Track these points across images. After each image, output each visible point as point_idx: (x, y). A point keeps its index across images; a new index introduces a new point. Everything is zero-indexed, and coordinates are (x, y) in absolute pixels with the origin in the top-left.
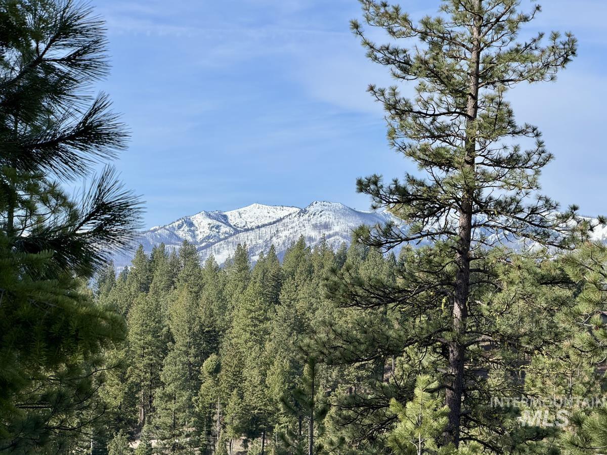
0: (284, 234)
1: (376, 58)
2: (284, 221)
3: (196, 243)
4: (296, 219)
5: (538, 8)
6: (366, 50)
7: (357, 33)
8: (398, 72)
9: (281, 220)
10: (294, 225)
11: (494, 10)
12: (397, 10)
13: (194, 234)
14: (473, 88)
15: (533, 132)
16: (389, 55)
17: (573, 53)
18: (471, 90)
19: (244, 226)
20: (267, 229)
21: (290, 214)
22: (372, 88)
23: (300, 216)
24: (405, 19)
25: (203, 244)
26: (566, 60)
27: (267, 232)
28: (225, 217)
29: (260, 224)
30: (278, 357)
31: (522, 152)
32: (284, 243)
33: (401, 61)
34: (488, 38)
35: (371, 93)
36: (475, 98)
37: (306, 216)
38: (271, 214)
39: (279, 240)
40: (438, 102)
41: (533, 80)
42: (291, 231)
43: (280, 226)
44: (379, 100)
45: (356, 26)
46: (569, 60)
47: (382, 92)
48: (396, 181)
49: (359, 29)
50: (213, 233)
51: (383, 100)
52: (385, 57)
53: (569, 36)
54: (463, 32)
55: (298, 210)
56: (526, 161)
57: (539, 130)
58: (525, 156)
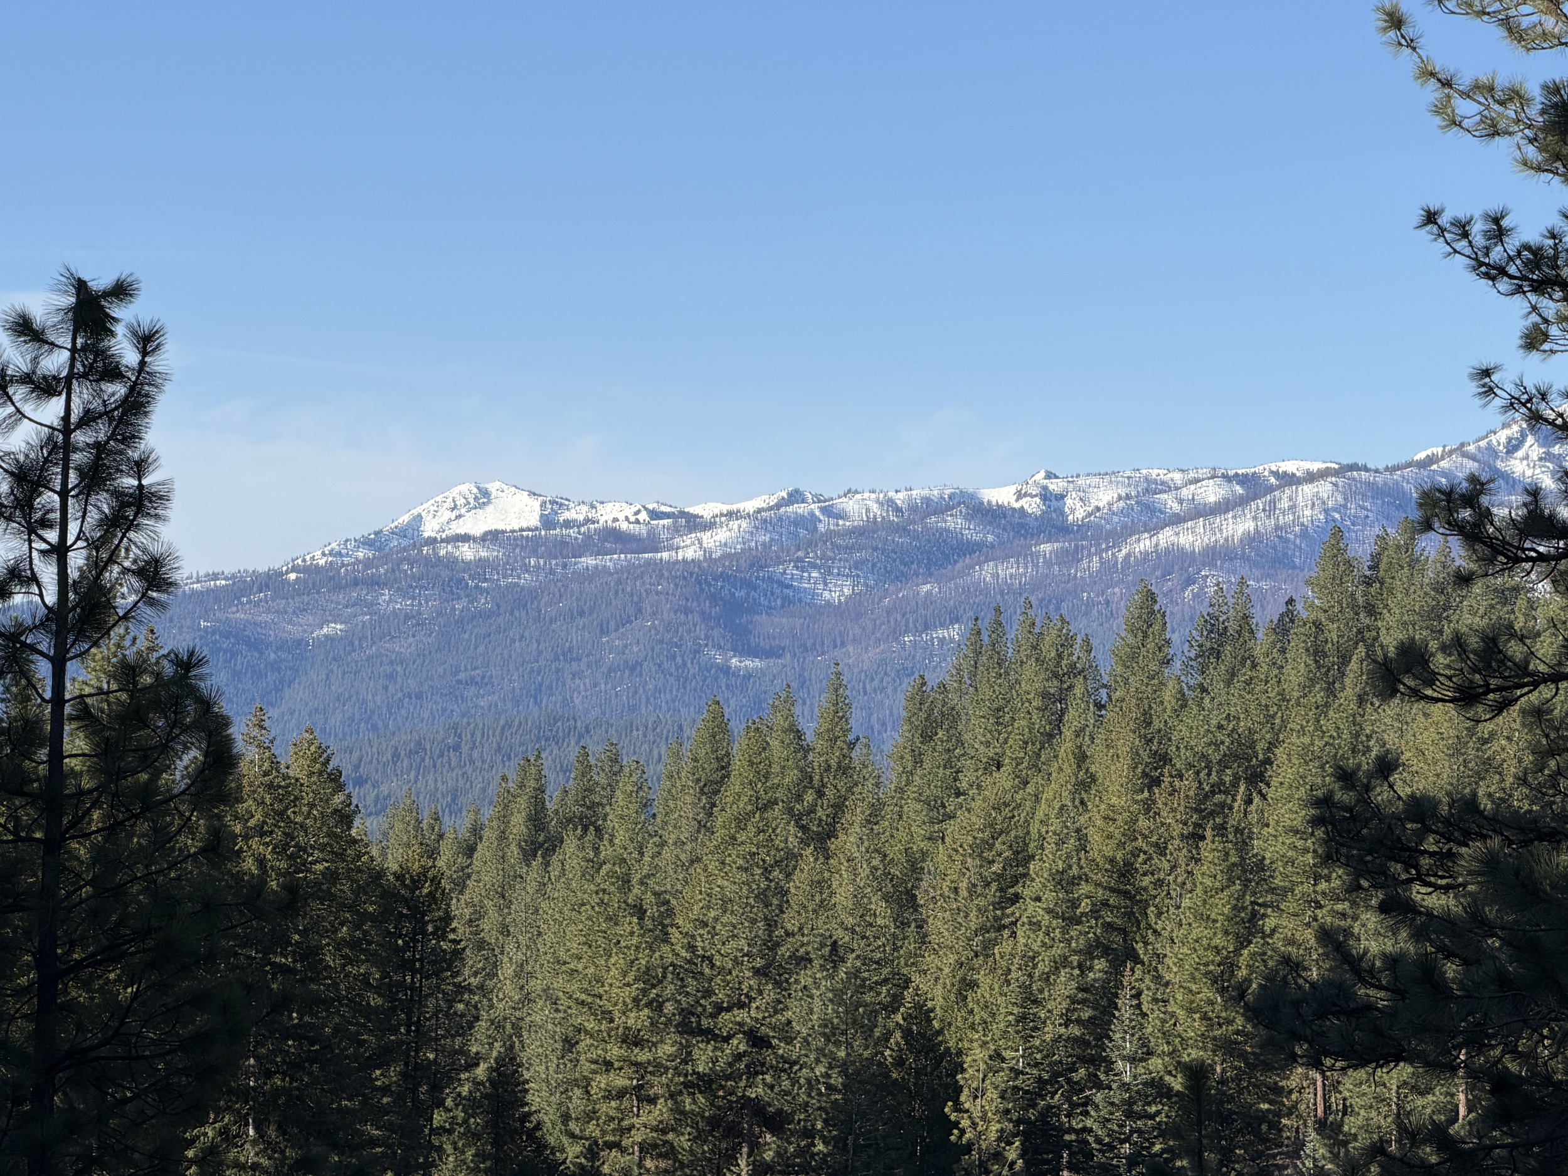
22: (1431, 217)
44: (1455, 251)
51: (1468, 251)
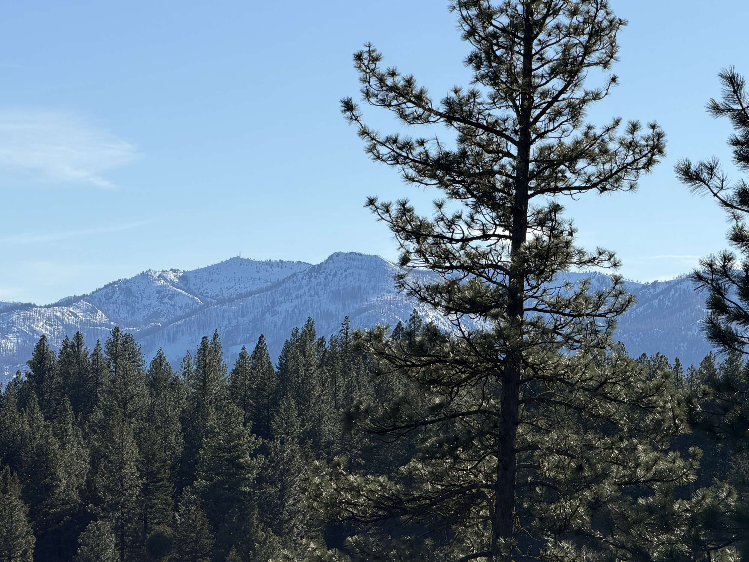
0: (284, 308)
1: (378, 157)
2: (283, 286)
3: (137, 323)
4: (304, 282)
5: (614, 80)
6: (366, 143)
7: (352, 118)
8: (412, 173)
9: (278, 284)
10: (301, 292)
11: (550, 86)
12: (409, 82)
13: (133, 307)
15: (609, 259)
16: (399, 151)
17: (660, 152)
19: (217, 295)
20: (256, 300)
21: (293, 275)
23: (311, 277)
24: (421, 98)
26: (650, 162)
27: (255, 304)
29: (244, 291)
33: (415, 159)
34: (541, 126)
35: (371, 209)
36: (522, 212)
38: (263, 274)
39: (276, 318)
40: (469, 220)
41: (604, 189)
42: (296, 302)
43: (277, 295)
46: (655, 161)
47: (387, 209)
49: (354, 112)
52: (392, 153)
53: (653, 127)
56: (597, 306)
57: (617, 257)
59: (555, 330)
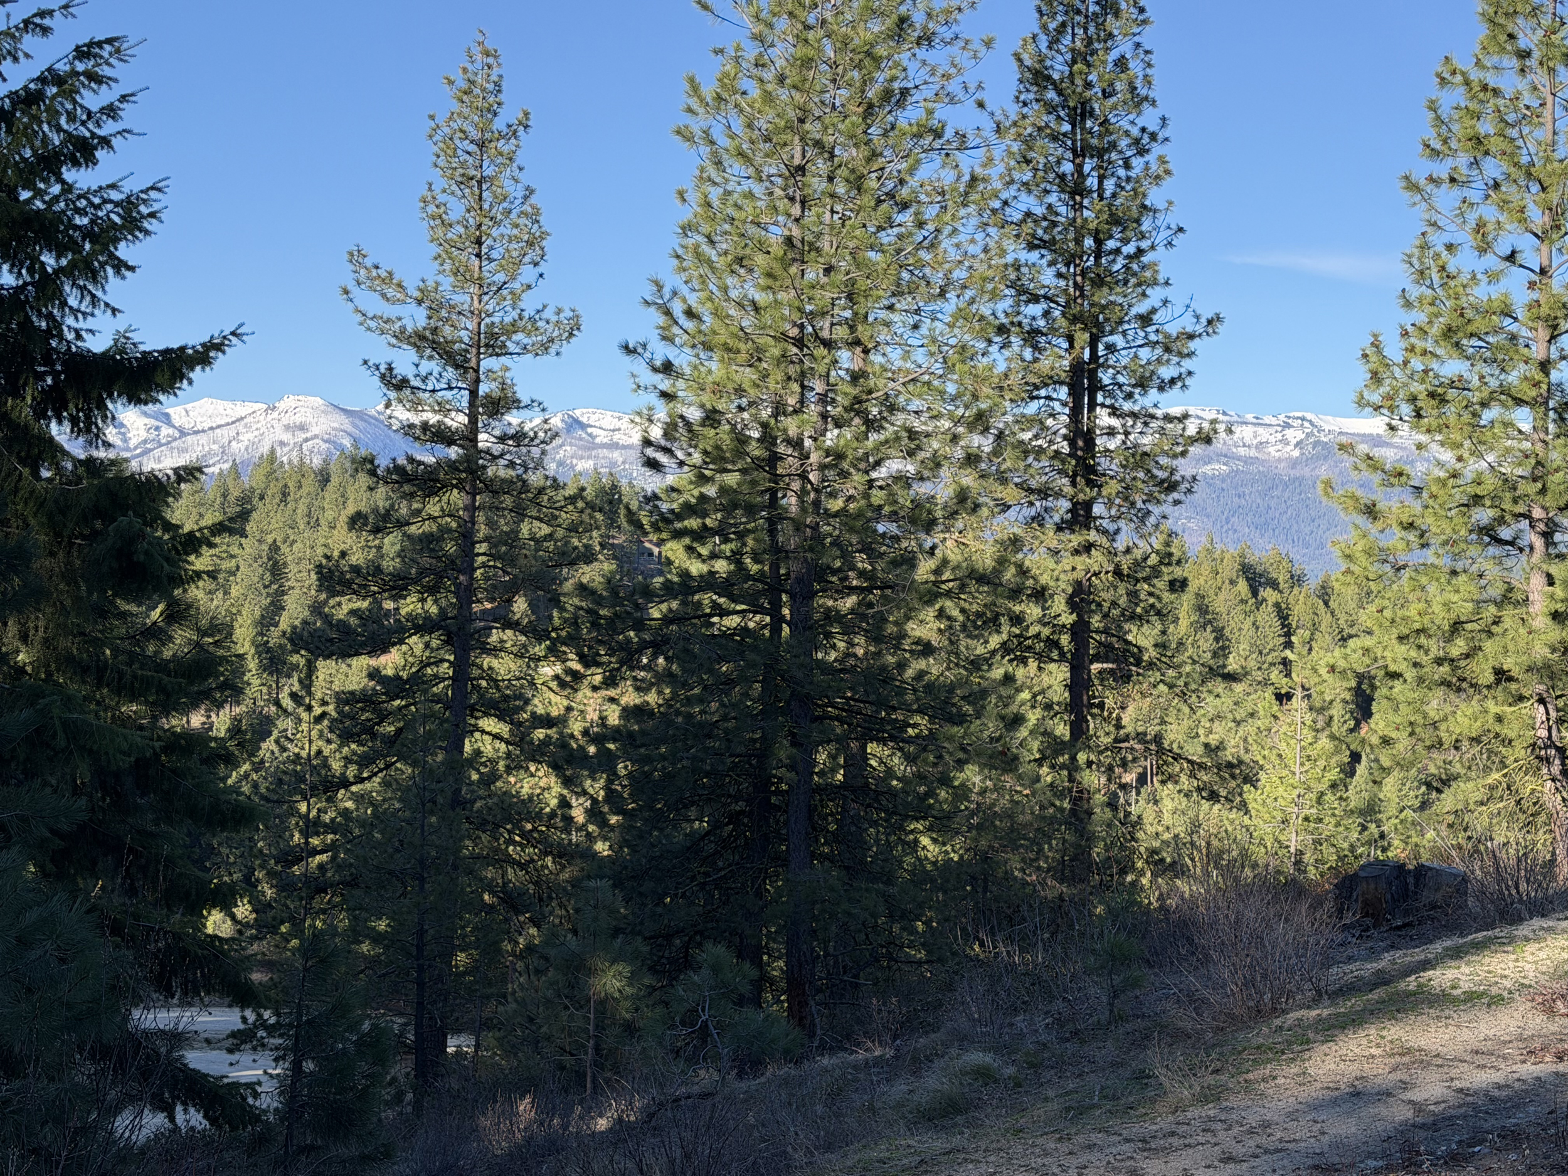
0: (246, 438)
1: (369, 329)
2: (245, 420)
3: (128, 449)
4: (262, 418)
6: (359, 318)
7: (348, 300)
8: (394, 341)
9: (242, 419)
10: (260, 426)
11: (495, 278)
12: (390, 274)
14: (474, 360)
15: (539, 406)
16: (384, 325)
17: (578, 329)
18: (473, 363)
19: (193, 428)
20: (224, 430)
21: (254, 412)
23: (267, 414)
24: (400, 285)
25: (138, 451)
26: (571, 335)
27: (224, 434)
28: (167, 415)
29: (214, 425)
30: (247, 605)
31: (527, 427)
32: (247, 449)
33: (396, 330)
34: (490, 307)
35: (365, 367)
36: (477, 371)
37: (275, 414)
38: (229, 412)
39: (240, 445)
40: (438, 376)
41: (537, 354)
42: (256, 433)
43: (240, 426)
45: (346, 292)
46: (574, 336)
47: (377, 367)
48: (394, 460)
49: (349, 295)
50: (152, 437)
52: (379, 326)
53: (574, 311)
54: (462, 299)
55: (265, 406)
56: (532, 440)
57: (545, 405)
58: (531, 434)
59: (501, 456)
